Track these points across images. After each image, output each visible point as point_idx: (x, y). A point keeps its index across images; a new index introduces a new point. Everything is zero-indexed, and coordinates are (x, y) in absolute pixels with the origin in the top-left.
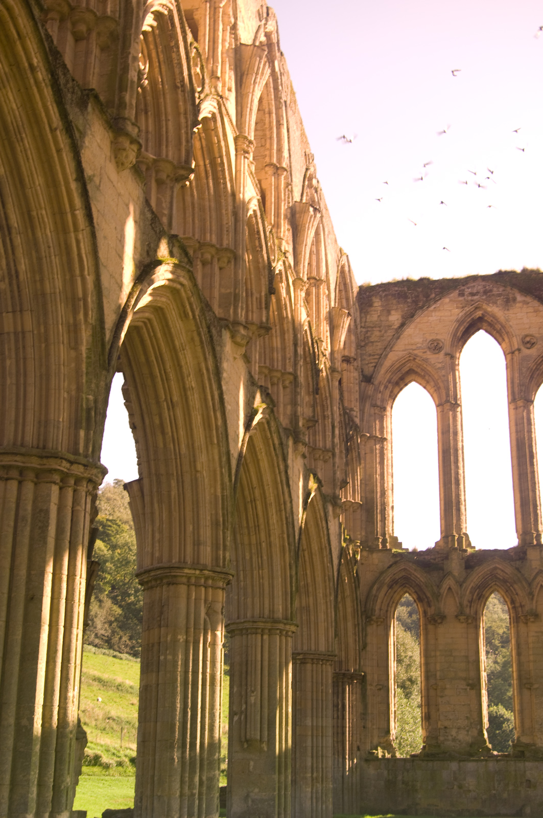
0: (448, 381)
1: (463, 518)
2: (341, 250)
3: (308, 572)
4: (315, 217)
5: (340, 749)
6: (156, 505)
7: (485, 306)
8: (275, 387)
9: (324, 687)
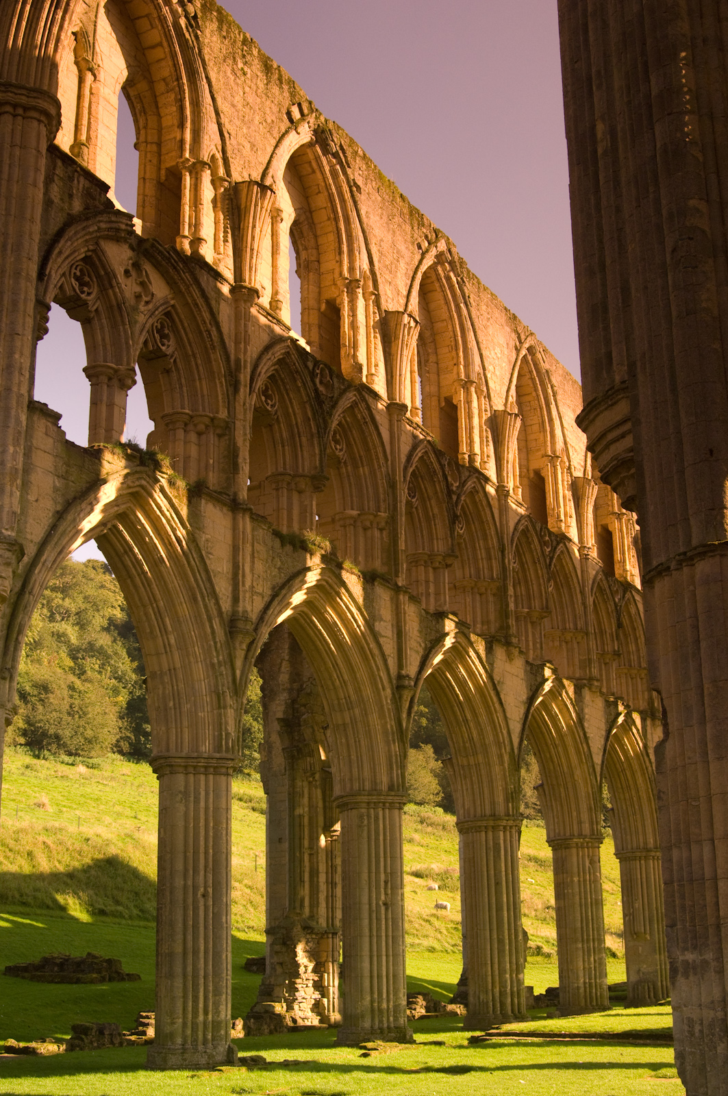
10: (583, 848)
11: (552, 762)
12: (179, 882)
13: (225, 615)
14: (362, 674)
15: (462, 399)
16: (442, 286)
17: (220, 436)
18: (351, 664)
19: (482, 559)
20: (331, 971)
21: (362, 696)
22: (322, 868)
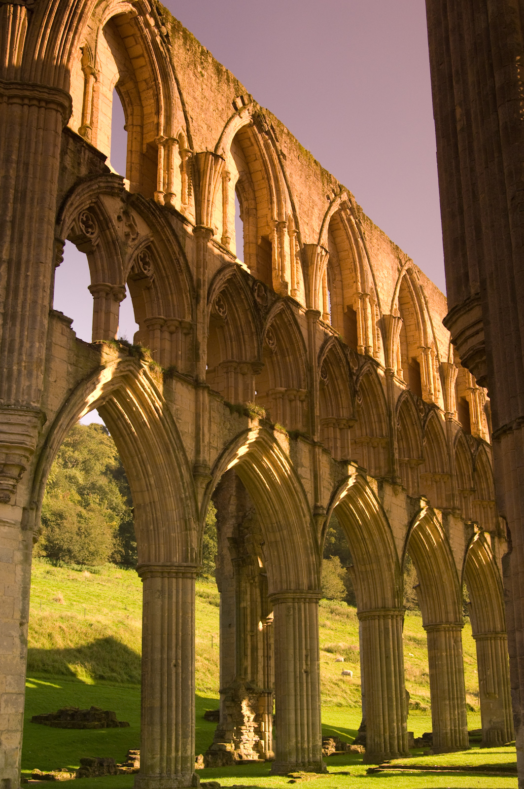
6: (427, 597)
10: (449, 631)
11: (427, 568)
12: (158, 656)
13: (190, 464)
14: (289, 505)
15: (360, 307)
16: (345, 226)
17: (186, 334)
18: (280, 498)
19: (375, 422)
20: (267, 720)
21: (288, 521)
22: (260, 645)
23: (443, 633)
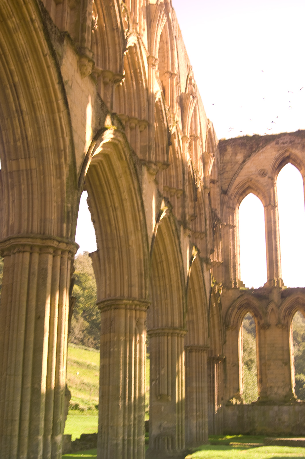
0: (270, 192)
1: (279, 270)
2: (208, 120)
3: (193, 301)
4: (193, 101)
5: (212, 399)
6: (107, 265)
7: (290, 150)
8: (173, 198)
9: (202, 365)
11: (110, 224)
23: (123, 312)
